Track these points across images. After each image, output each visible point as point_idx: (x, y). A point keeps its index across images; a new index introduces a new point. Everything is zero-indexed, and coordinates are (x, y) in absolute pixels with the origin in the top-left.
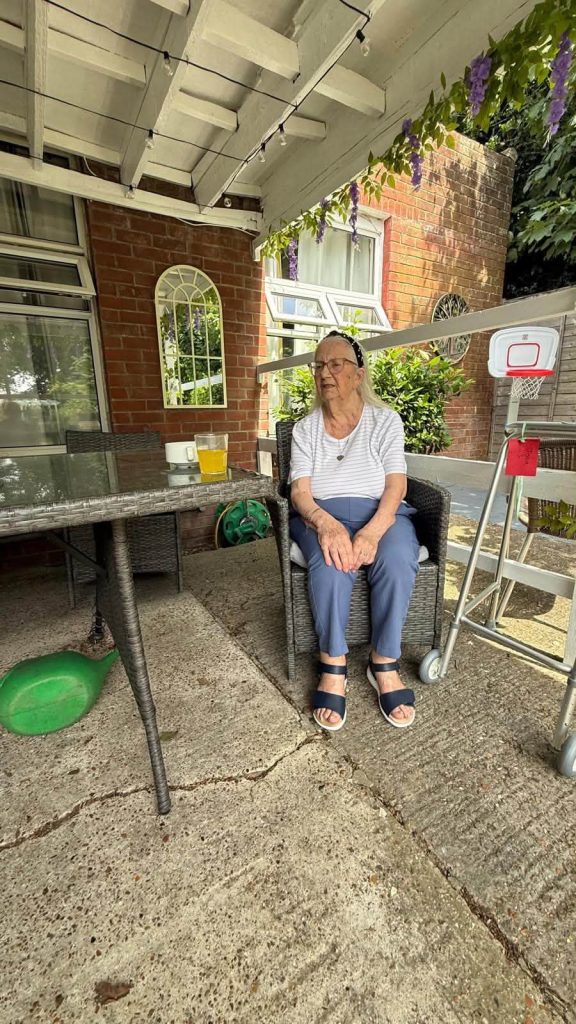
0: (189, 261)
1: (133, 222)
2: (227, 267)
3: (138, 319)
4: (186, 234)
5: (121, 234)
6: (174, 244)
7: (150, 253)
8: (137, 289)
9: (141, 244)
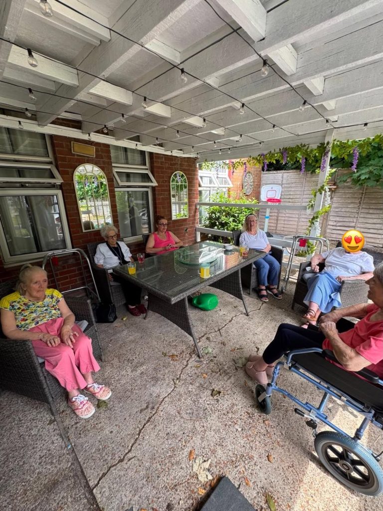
0: (179, 169)
1: (165, 158)
2: (189, 170)
3: (164, 191)
4: (178, 160)
5: (162, 163)
6: (175, 164)
7: (169, 168)
8: (165, 180)
9: (167, 165)
